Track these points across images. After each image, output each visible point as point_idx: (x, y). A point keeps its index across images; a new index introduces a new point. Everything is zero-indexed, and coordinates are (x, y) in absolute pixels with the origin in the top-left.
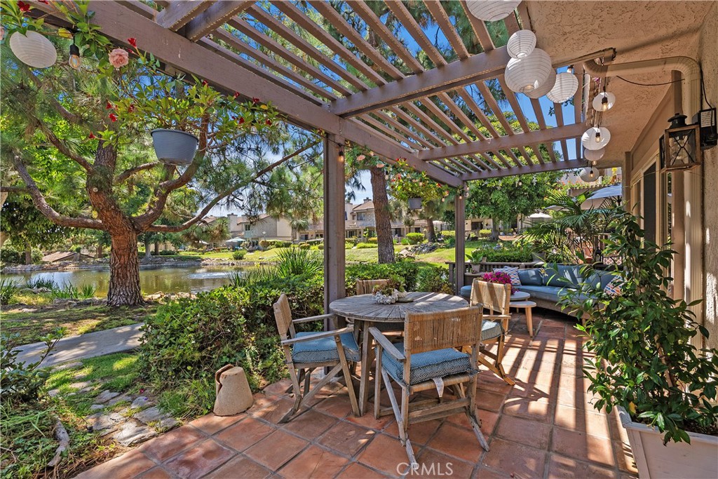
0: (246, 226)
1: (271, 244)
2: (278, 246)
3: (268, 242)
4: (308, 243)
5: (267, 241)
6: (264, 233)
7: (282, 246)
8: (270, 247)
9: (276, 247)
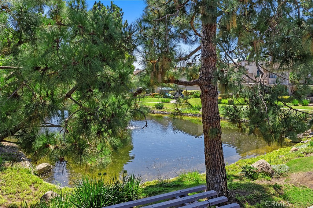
1: (191, 94)
5: (188, 91)
8: (190, 96)
9: (195, 98)
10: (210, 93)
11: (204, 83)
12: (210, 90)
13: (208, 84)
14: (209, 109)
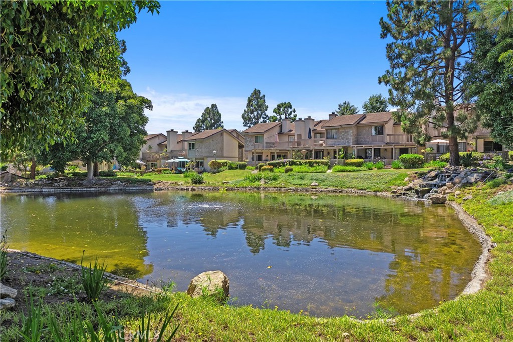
0: (190, 144)
1: (224, 164)
2: (231, 168)
3: (219, 163)
4: (269, 164)
5: (219, 161)
6: (214, 152)
7: (236, 168)
9: (229, 169)
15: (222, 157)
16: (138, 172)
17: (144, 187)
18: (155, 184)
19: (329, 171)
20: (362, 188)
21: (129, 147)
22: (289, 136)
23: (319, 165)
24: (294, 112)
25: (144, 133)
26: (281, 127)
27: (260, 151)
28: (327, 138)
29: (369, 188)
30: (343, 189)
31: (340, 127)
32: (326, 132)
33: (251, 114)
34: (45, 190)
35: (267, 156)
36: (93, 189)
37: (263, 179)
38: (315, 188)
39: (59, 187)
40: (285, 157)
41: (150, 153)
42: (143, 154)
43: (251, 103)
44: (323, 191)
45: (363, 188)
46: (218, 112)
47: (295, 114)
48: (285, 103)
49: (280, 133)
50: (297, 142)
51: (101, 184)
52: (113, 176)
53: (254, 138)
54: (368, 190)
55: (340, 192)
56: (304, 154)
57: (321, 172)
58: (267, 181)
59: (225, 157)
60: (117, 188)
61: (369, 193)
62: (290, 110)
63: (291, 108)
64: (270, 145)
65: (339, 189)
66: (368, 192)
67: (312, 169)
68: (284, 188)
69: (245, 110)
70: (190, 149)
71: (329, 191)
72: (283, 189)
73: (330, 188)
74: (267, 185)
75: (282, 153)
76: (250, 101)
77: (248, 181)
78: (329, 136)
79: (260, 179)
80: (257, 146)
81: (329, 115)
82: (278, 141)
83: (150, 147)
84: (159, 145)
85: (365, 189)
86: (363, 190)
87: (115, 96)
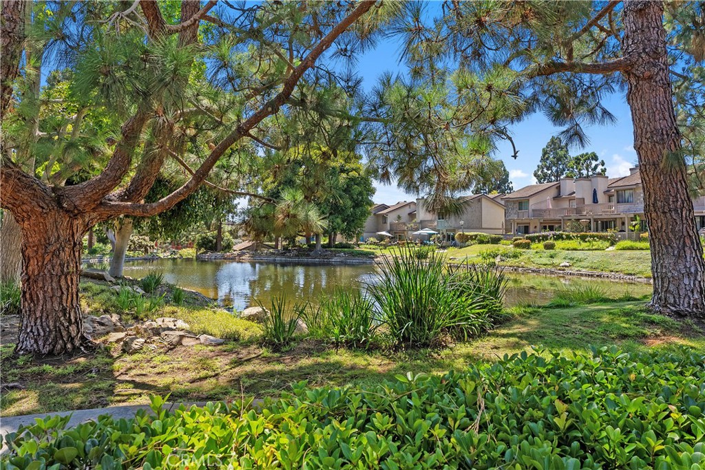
0: (439, 213)
1: (471, 238)
2: (481, 242)
3: (467, 236)
4: (528, 238)
5: (467, 234)
6: (464, 222)
7: (488, 242)
8: (470, 242)
9: (479, 244)
10: (657, 79)
11: (641, 59)
12: (657, 74)
13: (652, 60)
14: (659, 114)
15: (481, 228)
16: (381, 245)
17: (364, 260)
18: (377, 257)
19: (611, 248)
20: (630, 272)
21: (352, 219)
22: (570, 200)
23: (595, 240)
24: (603, 165)
25: (371, 203)
26: (559, 188)
27: (528, 221)
28: (618, 202)
29: (641, 272)
30: (604, 273)
31: (635, 186)
32: (615, 195)
33: (548, 170)
34: (278, 259)
35: (536, 227)
36: (317, 260)
37: (499, 256)
38: (564, 270)
39: (290, 257)
40: (551, 228)
41: (399, 224)
42: (391, 225)
43: (546, 156)
44: (573, 274)
45: (633, 272)
46: (505, 170)
47: (603, 168)
48: (587, 154)
49: (558, 197)
50: (576, 209)
51: (326, 255)
52: (349, 248)
53: (517, 205)
54: (639, 275)
55: (598, 276)
56: (585, 224)
57: (596, 250)
58: (504, 258)
59: (484, 229)
60: (338, 260)
61: (639, 280)
62: (594, 163)
63: (596, 160)
64: (537, 213)
65: (597, 272)
66: (638, 278)
67: (584, 245)
68: (522, 267)
69: (538, 166)
70: (439, 219)
71: (582, 275)
72: (520, 269)
73: (584, 271)
74: (501, 263)
75: (547, 223)
76: (545, 153)
77: (480, 258)
78: (620, 200)
79: (495, 256)
80: (521, 215)
81: (631, 169)
82: (551, 207)
83: (399, 217)
84: (409, 214)
85: (634, 274)
86: (631, 274)
87: (338, 170)
